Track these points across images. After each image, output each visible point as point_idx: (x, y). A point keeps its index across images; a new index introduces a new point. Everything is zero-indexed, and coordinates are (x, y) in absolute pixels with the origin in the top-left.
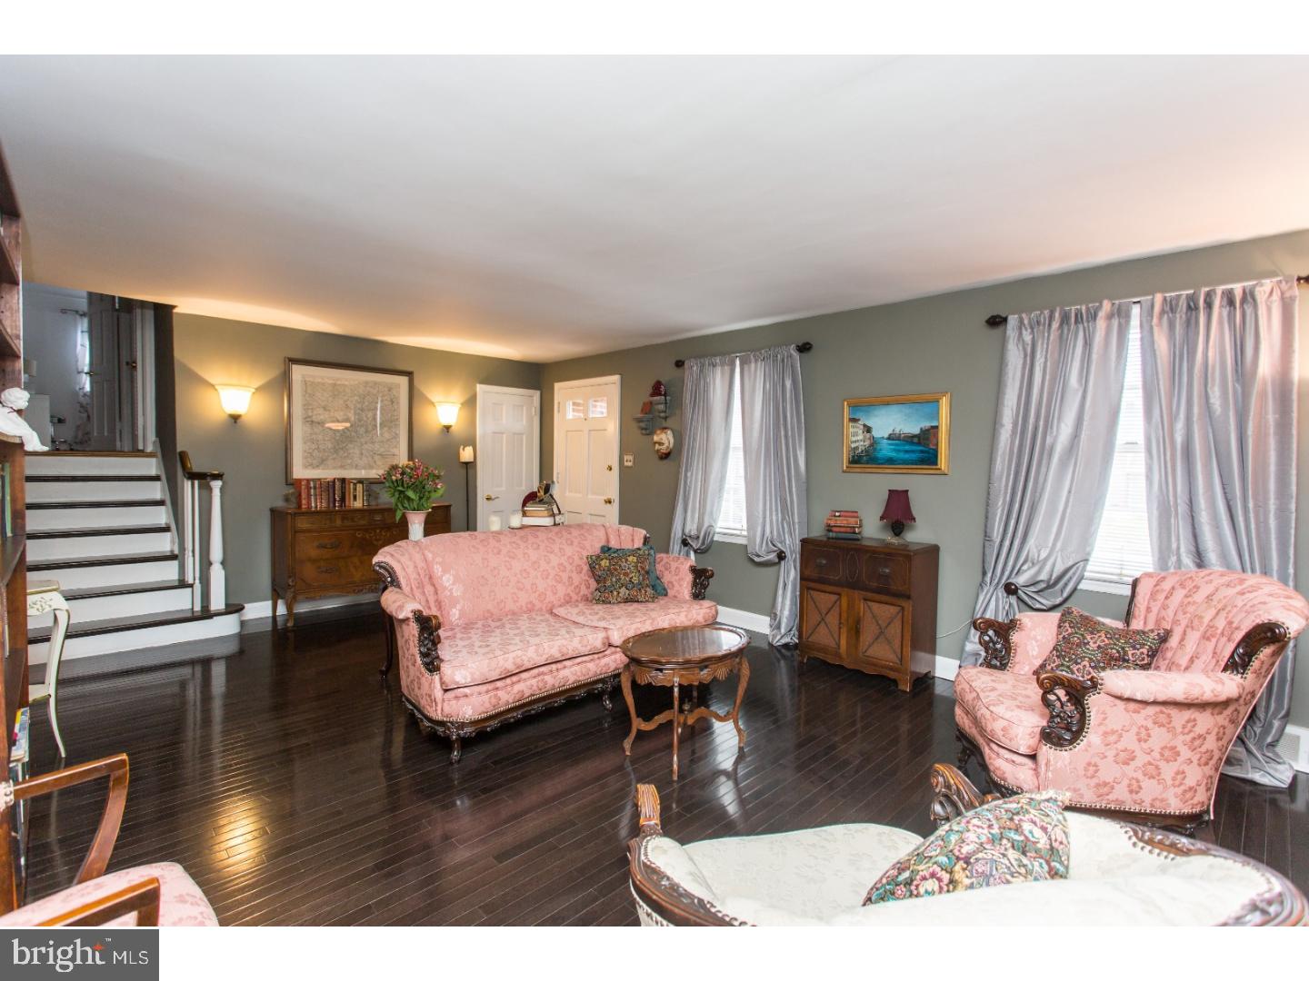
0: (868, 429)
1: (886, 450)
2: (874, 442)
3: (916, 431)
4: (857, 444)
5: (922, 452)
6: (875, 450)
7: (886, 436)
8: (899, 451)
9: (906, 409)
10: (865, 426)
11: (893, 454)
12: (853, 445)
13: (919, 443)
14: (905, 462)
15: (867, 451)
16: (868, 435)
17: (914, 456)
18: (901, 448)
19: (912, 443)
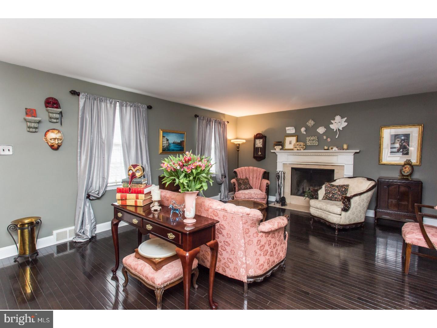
0: (168, 140)
1: (172, 147)
2: (169, 144)
3: (179, 142)
4: (164, 145)
5: (181, 148)
6: (169, 147)
7: (172, 143)
8: (175, 147)
9: (177, 135)
10: (167, 139)
11: (174, 148)
12: (163, 145)
13: (180, 145)
14: (177, 151)
15: (167, 147)
16: (168, 142)
17: (179, 149)
18: (176, 146)
19: (178, 145)
